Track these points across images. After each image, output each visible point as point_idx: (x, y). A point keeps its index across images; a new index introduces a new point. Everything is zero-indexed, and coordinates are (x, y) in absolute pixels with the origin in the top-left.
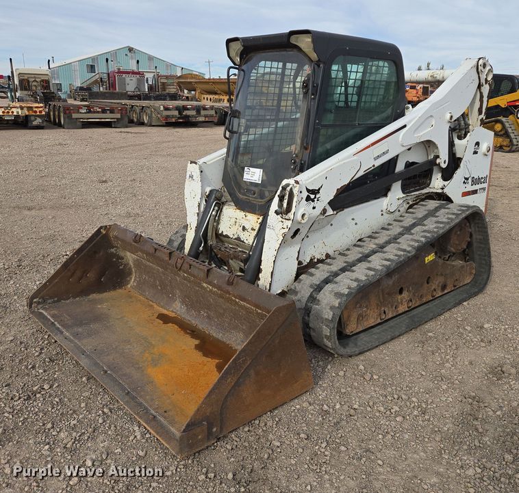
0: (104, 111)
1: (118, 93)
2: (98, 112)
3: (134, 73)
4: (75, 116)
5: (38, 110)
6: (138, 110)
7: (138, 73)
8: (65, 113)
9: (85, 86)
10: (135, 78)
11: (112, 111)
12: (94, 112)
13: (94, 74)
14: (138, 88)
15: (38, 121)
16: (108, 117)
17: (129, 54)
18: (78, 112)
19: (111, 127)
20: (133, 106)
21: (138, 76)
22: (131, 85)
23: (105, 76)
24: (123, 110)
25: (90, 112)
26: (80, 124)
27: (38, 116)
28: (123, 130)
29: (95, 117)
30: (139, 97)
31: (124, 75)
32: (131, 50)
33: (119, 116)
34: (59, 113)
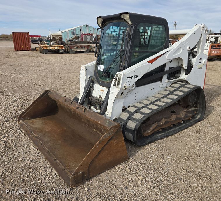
0: (82, 48)
1: (84, 42)
2: (80, 48)
3: (89, 34)
4: (73, 49)
5: (62, 47)
6: (92, 47)
7: (91, 34)
8: (70, 48)
9: (71, 39)
10: (90, 36)
11: (84, 48)
12: (79, 48)
13: (74, 35)
14: (91, 40)
15: (62, 51)
16: (83, 50)
17: (86, 27)
18: (74, 48)
19: (84, 53)
20: (90, 46)
21: (91, 36)
22: (88, 39)
23: (80, 36)
24: (88, 47)
25: (77, 48)
26: (74, 52)
27: (62, 49)
28: (88, 54)
29: (79, 50)
30: (91, 43)
31: (86, 35)
32: (87, 26)
33: (86, 49)
34: (68, 48)
